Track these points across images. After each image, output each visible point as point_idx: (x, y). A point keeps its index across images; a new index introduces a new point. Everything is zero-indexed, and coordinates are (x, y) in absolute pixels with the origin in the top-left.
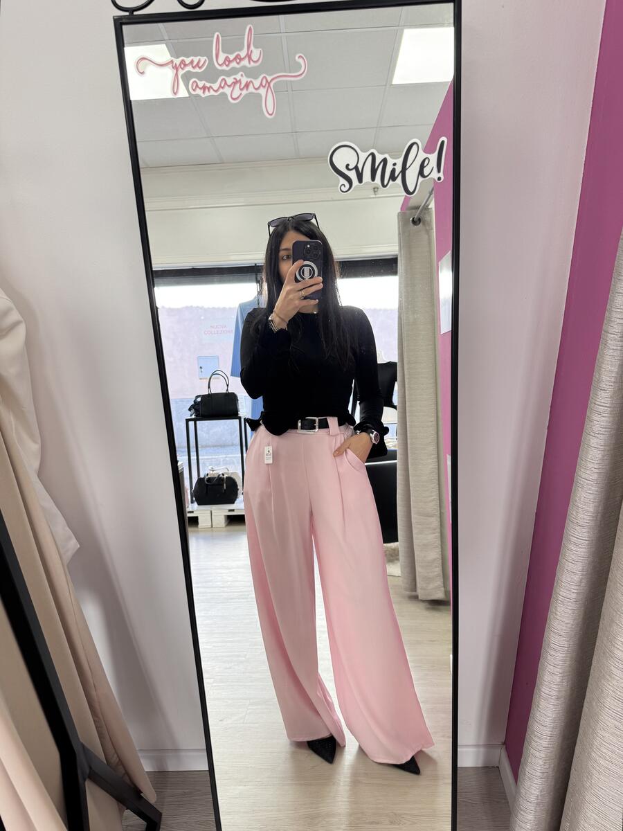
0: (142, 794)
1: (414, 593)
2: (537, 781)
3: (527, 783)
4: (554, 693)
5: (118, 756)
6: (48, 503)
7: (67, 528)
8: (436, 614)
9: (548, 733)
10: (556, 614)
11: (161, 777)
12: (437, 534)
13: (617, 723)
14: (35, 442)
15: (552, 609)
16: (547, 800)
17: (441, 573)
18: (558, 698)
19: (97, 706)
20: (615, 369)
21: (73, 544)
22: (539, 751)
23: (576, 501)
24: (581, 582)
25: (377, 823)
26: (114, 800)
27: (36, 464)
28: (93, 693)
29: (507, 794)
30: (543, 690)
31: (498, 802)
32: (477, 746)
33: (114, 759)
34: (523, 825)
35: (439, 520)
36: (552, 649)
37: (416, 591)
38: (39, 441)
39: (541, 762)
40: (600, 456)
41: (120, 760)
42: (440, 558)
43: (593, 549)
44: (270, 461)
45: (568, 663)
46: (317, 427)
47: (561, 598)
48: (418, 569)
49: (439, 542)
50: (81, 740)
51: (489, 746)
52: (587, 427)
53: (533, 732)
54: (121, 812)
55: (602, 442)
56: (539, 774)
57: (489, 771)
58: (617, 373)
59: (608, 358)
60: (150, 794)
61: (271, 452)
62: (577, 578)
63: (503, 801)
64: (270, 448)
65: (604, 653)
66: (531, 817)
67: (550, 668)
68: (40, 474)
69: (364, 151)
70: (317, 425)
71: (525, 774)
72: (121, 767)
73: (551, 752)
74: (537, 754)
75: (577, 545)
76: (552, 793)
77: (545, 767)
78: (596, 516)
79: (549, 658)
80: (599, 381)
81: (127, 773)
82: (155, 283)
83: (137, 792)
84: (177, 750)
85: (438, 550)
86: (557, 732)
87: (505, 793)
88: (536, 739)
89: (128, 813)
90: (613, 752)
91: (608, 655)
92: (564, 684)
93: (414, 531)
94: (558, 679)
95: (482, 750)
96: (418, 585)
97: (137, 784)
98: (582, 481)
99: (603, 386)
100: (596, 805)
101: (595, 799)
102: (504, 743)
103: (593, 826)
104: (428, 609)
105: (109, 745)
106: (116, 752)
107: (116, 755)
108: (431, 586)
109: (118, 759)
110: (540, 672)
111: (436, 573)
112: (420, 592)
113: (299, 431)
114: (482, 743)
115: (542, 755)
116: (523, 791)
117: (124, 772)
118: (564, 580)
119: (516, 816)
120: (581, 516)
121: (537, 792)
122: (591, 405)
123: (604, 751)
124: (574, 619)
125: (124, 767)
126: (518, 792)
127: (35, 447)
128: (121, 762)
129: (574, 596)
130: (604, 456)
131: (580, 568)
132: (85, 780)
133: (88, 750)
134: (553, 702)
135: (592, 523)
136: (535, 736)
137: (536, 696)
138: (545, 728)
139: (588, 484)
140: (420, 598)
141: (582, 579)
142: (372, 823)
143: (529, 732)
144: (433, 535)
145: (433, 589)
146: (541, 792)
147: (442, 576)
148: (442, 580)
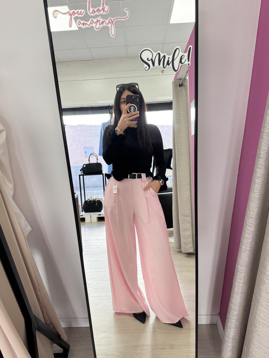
0: (61, 337)
1: (180, 250)
2: (233, 329)
3: (229, 330)
4: (240, 291)
5: (50, 321)
6: (18, 210)
7: (26, 221)
8: (190, 259)
9: (238, 309)
10: (241, 257)
11: (70, 330)
12: (190, 224)
13: (267, 303)
14: (11, 184)
15: (239, 255)
16: (237, 337)
18: (242, 293)
19: (41, 299)
20: (267, 149)
21: (29, 228)
22: (233, 316)
23: (249, 207)
24: (252, 242)
25: (163, 349)
26: (49, 340)
27: (12, 193)
28: (39, 293)
29: (220, 336)
30: (235, 290)
31: (216, 339)
32: (207, 315)
33: (49, 322)
34: (227, 348)
35: (191, 218)
36: (239, 272)
38: (13, 183)
39: (234, 321)
40: (260, 187)
41: (51, 322)
42: (191, 234)
43: (257, 228)
44: (116, 192)
45: (246, 278)
46: (137, 178)
47: (243, 250)
48: (182, 239)
50: (34, 313)
51: (212, 315)
52: (254, 174)
53: (231, 308)
54: (52, 345)
55: (261, 181)
56: (234, 326)
57: (213, 326)
58: (267, 151)
59: (263, 144)
60: (64, 337)
61: (116, 188)
62: (250, 241)
63: (219, 339)
64: (116, 187)
65: (261, 273)
66: (230, 345)
67: (238, 280)
68: (14, 197)
69: (155, 52)
70: (136, 176)
71: (227, 326)
72: (51, 325)
73: (239, 317)
74: (233, 318)
75: (250, 226)
76: (239, 334)
77: (236, 323)
78: (258, 214)
79: (238, 276)
80: (260, 154)
81: (54, 328)
82: (63, 114)
83: (59, 336)
84: (76, 318)
86: (241, 308)
87: (219, 335)
88: (232, 311)
89: (55, 345)
90: (265, 316)
91: (263, 274)
92: (245, 287)
93: (180, 223)
94: (242, 285)
95: (209, 317)
96: (182, 246)
97: (58, 332)
98: (252, 198)
99: (261, 156)
100: (258, 339)
101: (258, 336)
102: (219, 314)
103: (257, 348)
104: (186, 257)
105: (46, 316)
106: (49, 319)
107: (49, 320)
108: (188, 247)
109: (50, 322)
110: (234, 282)
111: (189, 241)
112: (182, 249)
113: (129, 179)
114: (209, 314)
115: (235, 318)
116: (226, 333)
117: (53, 327)
118: (244, 242)
119: (224, 344)
120: (252, 213)
121: (233, 334)
122: (256, 165)
123: (262, 315)
124: (249, 259)
125: (53, 325)
126: (225, 334)
127: (11, 186)
128: (51, 323)
129: (249, 249)
130: (261, 187)
131: (251, 237)
132: (36, 331)
133: (37, 317)
134: (239, 295)
135: (256, 217)
137: (232, 293)
138: (236, 306)
139: (255, 200)
140: (182, 252)
141: (252, 241)
142: (162, 349)
143: (229, 308)
144: (188, 225)
145: (188, 248)
146: (235, 334)
147: (192, 242)
148: (192, 244)
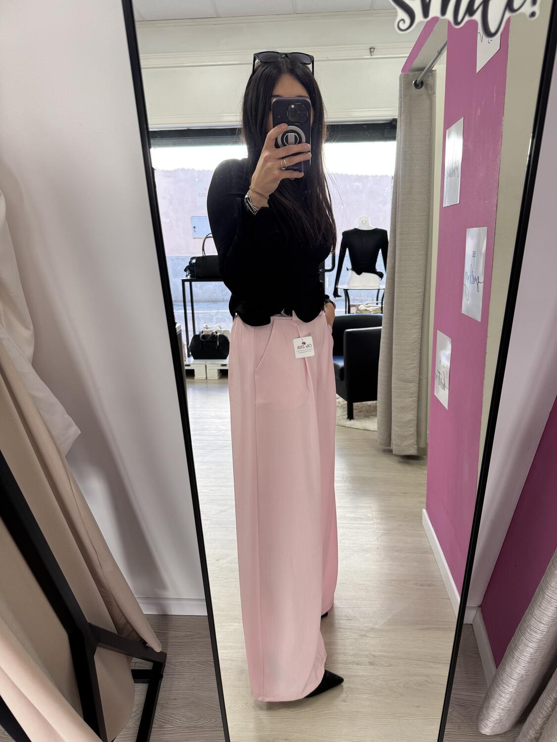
0: (147, 644)
1: (388, 448)
5: (125, 618)
7: (67, 415)
8: (408, 468)
11: (163, 619)
12: (414, 398)
14: (28, 328)
17: (416, 433)
21: (74, 431)
27: (29, 351)
33: (122, 621)
34: (503, 695)
35: (418, 385)
37: (390, 446)
38: (32, 327)
42: (416, 418)
48: (394, 428)
49: (415, 405)
54: (129, 662)
56: (527, 659)
60: (154, 644)
68: (36, 363)
73: (544, 644)
74: (530, 644)
77: (535, 654)
81: (134, 630)
82: (152, 143)
83: (143, 643)
85: (415, 412)
93: (394, 395)
96: (393, 442)
97: (142, 637)
102: (480, 606)
104: (400, 462)
106: (123, 615)
107: (123, 617)
108: (405, 443)
109: (125, 620)
111: (411, 432)
112: (394, 448)
115: (535, 645)
117: (131, 629)
119: (498, 687)
121: (523, 672)
125: (130, 625)
127: (26, 334)
128: (128, 622)
133: (96, 627)
136: (531, 630)
138: (542, 625)
140: (394, 452)
144: (411, 399)
145: (406, 446)
146: (527, 672)
147: (416, 435)
148: (416, 438)
